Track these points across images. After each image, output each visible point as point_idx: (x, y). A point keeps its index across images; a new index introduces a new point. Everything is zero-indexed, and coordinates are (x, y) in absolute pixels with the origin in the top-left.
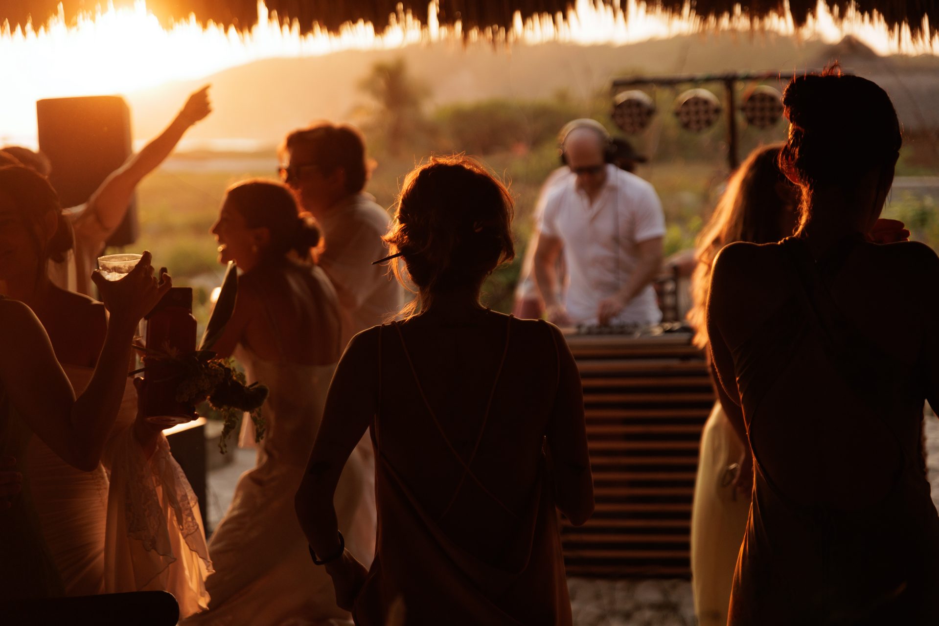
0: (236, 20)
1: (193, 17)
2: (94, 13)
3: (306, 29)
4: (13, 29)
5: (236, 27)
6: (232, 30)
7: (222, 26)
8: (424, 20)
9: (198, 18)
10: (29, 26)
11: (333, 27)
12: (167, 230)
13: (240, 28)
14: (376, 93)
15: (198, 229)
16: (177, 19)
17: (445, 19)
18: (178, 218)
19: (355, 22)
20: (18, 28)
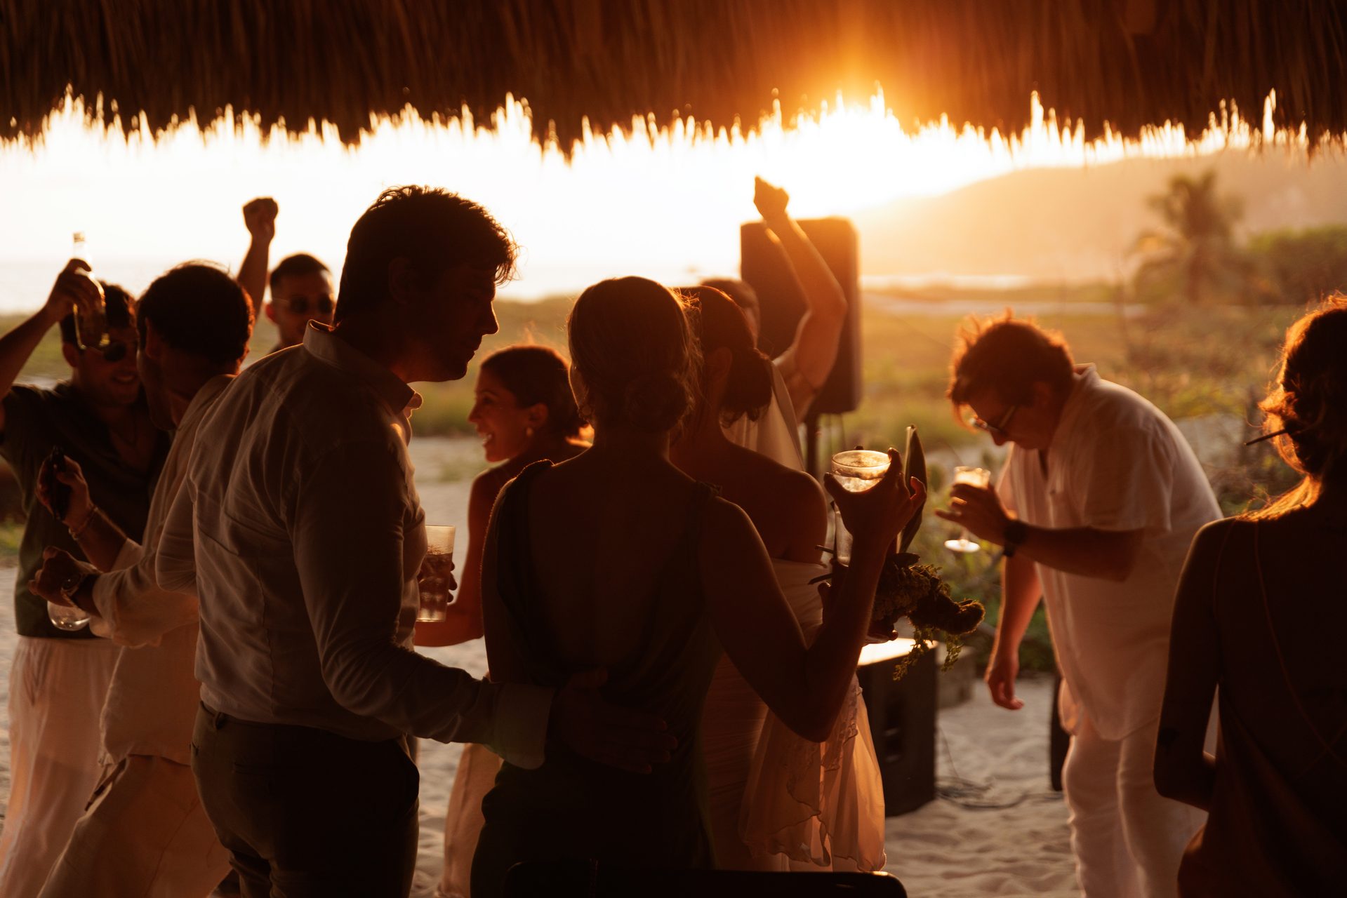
0: (1001, 122)
1: (944, 118)
2: (819, 111)
3: (1093, 133)
4: (716, 134)
5: (1000, 132)
6: (995, 133)
7: (981, 129)
8: (1255, 122)
9: (951, 120)
10: (736, 130)
11: (1130, 131)
12: (892, 391)
13: (1006, 133)
14: (1171, 216)
15: (930, 389)
16: (925, 122)
17: (1282, 120)
18: (905, 376)
19: (1160, 124)
20: (723, 131)
